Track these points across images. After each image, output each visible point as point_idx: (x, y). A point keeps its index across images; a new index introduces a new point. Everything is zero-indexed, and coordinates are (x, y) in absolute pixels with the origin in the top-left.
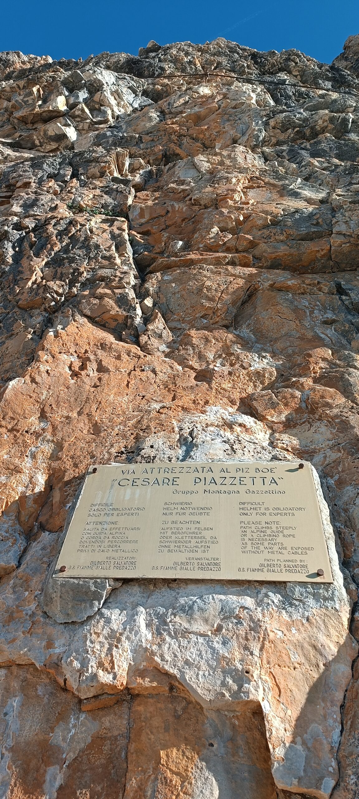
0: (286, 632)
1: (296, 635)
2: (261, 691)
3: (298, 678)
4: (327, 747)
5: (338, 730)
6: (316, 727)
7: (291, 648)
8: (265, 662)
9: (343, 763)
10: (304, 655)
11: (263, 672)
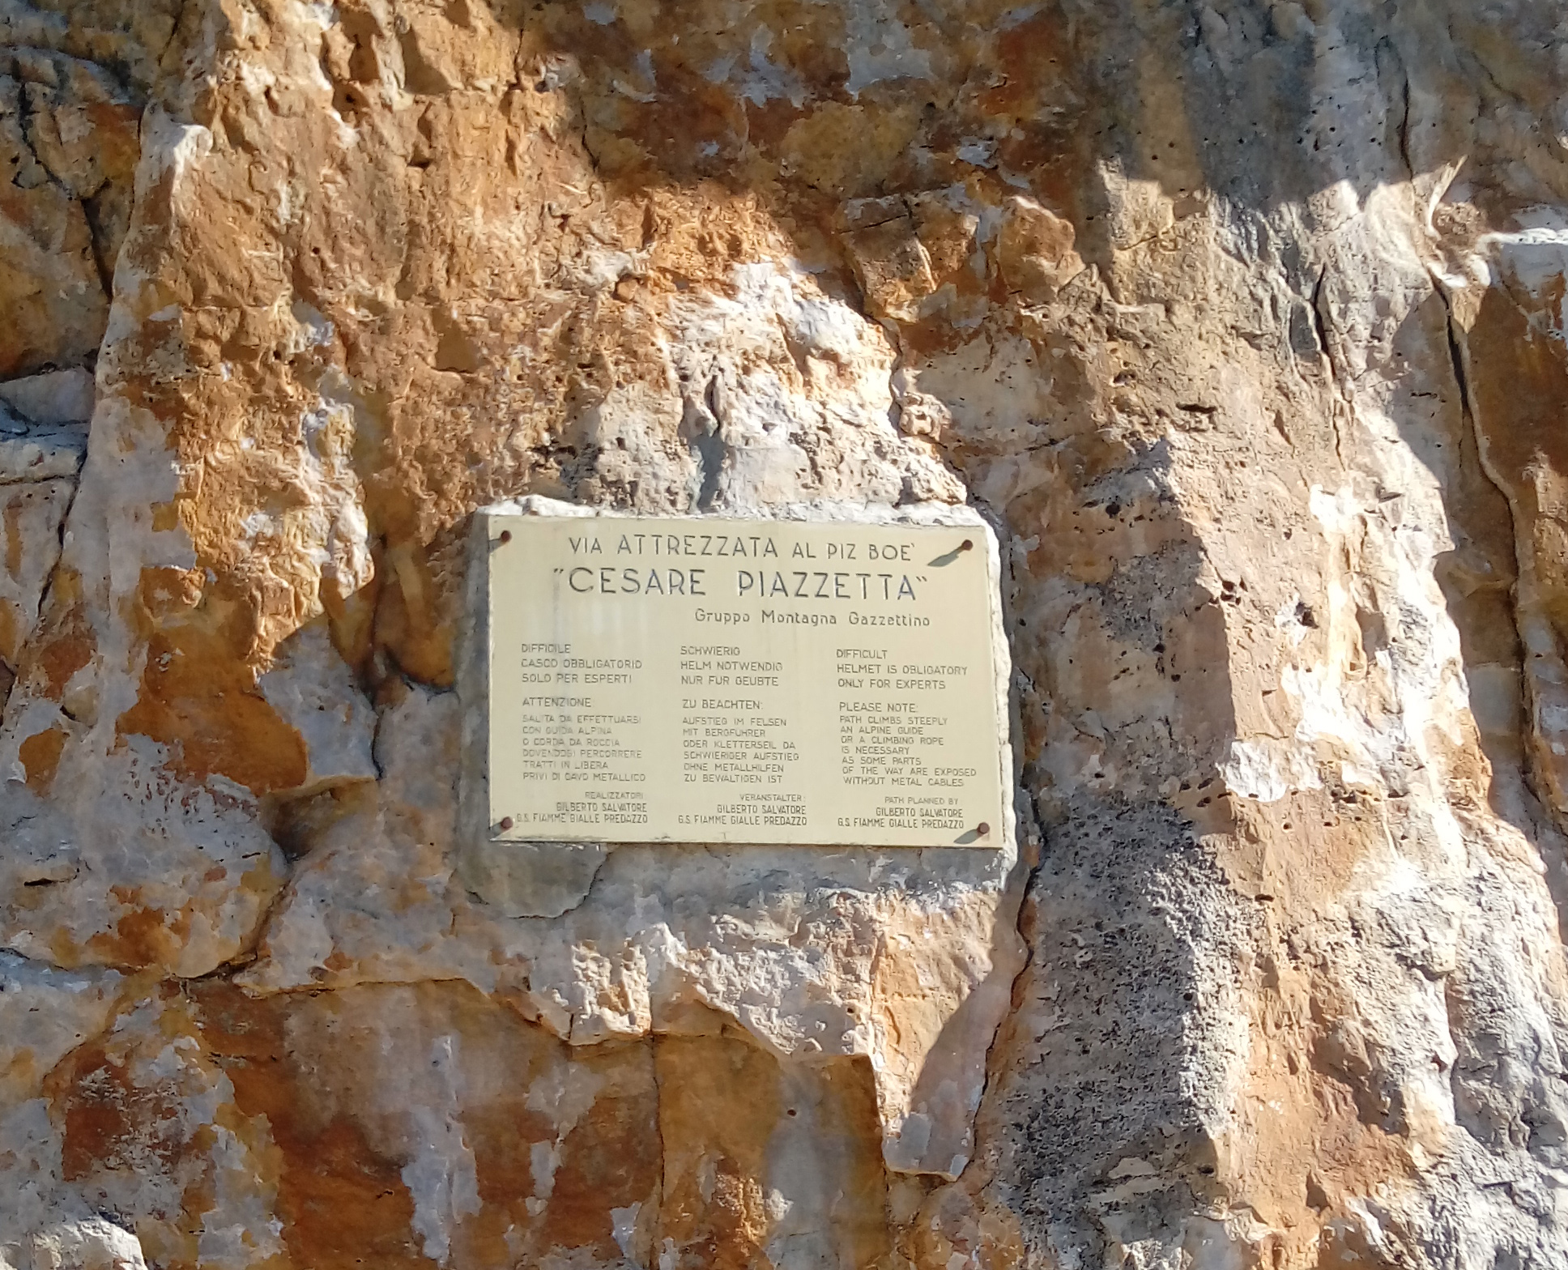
0: (914, 936)
1: (929, 941)
2: (871, 1038)
3: (928, 1012)
4: (960, 1112)
5: (979, 1088)
6: (950, 1085)
7: (922, 964)
8: (878, 990)
9: (980, 1133)
10: (941, 974)
11: (875, 1010)
